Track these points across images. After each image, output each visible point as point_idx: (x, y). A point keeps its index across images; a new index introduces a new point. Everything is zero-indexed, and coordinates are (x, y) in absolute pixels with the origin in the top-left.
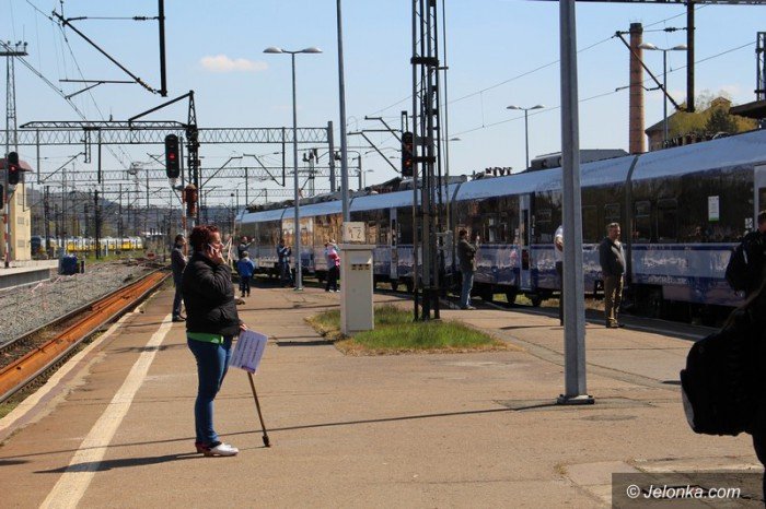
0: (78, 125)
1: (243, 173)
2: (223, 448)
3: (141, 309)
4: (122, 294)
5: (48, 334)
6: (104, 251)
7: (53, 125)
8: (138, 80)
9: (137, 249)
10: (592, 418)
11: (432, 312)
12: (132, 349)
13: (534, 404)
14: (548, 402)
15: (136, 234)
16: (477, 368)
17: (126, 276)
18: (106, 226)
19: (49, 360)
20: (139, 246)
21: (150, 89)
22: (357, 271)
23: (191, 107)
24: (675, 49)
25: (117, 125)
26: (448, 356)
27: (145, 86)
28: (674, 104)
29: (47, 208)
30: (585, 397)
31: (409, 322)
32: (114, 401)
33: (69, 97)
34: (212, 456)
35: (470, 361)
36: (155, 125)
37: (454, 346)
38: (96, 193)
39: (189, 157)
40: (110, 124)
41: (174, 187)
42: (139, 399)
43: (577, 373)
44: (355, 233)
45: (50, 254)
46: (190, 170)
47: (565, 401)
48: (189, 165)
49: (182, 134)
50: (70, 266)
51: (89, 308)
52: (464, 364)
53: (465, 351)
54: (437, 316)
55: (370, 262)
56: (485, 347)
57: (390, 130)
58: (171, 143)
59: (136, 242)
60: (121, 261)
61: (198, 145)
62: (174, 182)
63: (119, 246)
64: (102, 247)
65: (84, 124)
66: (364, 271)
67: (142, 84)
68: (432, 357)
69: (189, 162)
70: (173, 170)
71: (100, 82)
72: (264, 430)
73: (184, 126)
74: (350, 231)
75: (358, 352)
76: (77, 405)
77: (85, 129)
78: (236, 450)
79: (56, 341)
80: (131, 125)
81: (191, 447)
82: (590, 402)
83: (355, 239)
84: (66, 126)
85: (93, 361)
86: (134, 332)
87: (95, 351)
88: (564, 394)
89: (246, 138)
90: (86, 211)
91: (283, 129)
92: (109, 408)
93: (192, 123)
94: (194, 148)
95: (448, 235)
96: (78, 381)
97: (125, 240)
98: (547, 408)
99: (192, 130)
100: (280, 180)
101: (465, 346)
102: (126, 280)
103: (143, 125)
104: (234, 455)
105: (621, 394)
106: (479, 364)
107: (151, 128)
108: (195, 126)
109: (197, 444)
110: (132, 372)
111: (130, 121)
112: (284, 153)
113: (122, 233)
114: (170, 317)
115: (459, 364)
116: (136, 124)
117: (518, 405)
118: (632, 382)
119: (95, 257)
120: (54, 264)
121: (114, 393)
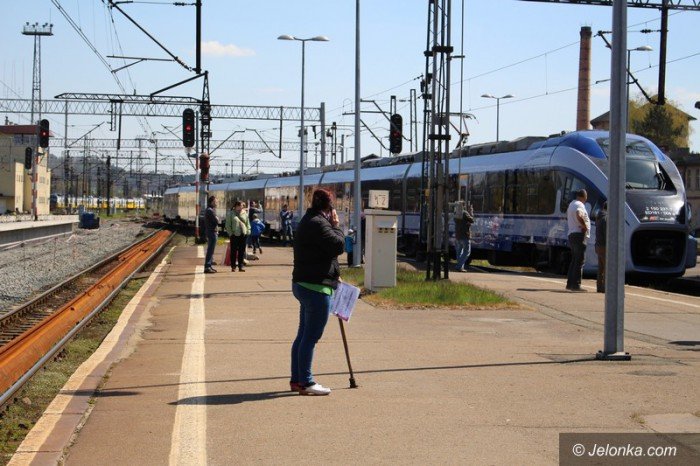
0: (106, 97)
1: (240, 145)
2: (317, 387)
3: (167, 260)
4: (140, 248)
5: (87, 280)
6: (113, 209)
7: (84, 97)
8: (176, 59)
9: (140, 209)
10: (637, 373)
11: (442, 273)
12: (179, 296)
13: (575, 358)
14: (589, 357)
15: (139, 196)
16: (500, 324)
17: (138, 232)
18: (114, 188)
19: (99, 302)
20: (142, 206)
21: (186, 67)
22: (383, 234)
23: (206, 85)
24: (638, 49)
25: (140, 98)
26: (468, 312)
27: (182, 64)
28: (647, 97)
29: (67, 170)
30: (622, 354)
31: (421, 280)
32: (187, 341)
33: (114, 71)
34: (306, 394)
35: (489, 317)
36: (174, 100)
37: (473, 303)
38: (109, 158)
39: (202, 129)
40: (134, 98)
41: (189, 155)
42: (209, 340)
43: (616, 331)
44: (380, 200)
45: (69, 211)
46: (203, 141)
47: (604, 356)
48: (202, 136)
49: (196, 109)
50: (89, 222)
51: (116, 258)
52: (486, 320)
53: (483, 308)
54: (446, 276)
55: (395, 226)
56: (500, 305)
57: (381, 112)
58: (188, 117)
59: (138, 203)
60: (128, 219)
61: (210, 119)
62: (189, 150)
63: (124, 205)
64: (111, 205)
65: (111, 97)
66: (389, 235)
67: (180, 62)
68: (455, 312)
69: (203, 133)
70: (188, 140)
71: (143, 59)
72: (351, 373)
73: (199, 101)
74: (376, 198)
75: (388, 306)
76: (156, 344)
77: (112, 101)
78: (328, 390)
79: (98, 286)
80: (152, 99)
81: (286, 385)
82: (627, 358)
83: (380, 206)
84: (95, 98)
85: (150, 305)
86: (172, 280)
87: (146, 296)
88: (603, 350)
89: (248, 114)
90: (99, 174)
91: (282, 108)
92: (186, 347)
93: (206, 99)
94: (206, 122)
95: (460, 206)
96: (144, 322)
97: (130, 201)
98: (586, 362)
99: (205, 106)
100: (277, 153)
101: (482, 304)
102: (138, 236)
103: (163, 99)
104: (326, 394)
105: (648, 353)
106: (500, 320)
107: (170, 103)
108: (208, 102)
109: (291, 382)
110: (191, 317)
111: (152, 96)
112: (281, 129)
113: (127, 194)
114: (201, 269)
115: (482, 319)
116: (156, 99)
117: (559, 359)
118: (648, 341)
119: (105, 214)
120: (75, 219)
121: (185, 333)
